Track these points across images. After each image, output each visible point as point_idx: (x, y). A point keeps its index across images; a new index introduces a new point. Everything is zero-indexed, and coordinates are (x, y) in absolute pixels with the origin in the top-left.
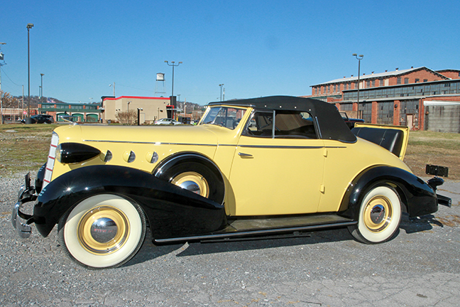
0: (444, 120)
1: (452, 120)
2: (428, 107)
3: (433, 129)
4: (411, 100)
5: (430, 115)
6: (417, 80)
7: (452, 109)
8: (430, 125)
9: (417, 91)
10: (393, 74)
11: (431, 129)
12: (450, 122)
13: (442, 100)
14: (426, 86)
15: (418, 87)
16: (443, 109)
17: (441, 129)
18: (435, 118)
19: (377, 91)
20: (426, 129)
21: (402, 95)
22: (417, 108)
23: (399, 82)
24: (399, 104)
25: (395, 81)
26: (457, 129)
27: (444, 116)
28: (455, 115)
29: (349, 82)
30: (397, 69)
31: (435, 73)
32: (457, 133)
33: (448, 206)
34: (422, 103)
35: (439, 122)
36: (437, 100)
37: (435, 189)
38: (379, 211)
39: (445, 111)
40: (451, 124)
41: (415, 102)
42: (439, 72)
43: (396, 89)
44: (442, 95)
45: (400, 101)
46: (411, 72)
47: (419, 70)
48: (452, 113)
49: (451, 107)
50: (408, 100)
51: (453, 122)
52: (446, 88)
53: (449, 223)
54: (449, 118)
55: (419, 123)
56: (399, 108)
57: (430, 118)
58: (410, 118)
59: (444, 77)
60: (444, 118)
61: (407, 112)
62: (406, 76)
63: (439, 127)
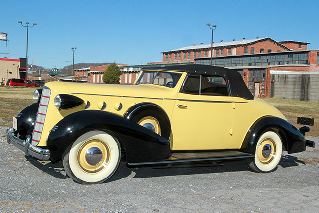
0: (287, 88)
1: (295, 88)
2: (273, 75)
3: (278, 96)
4: (259, 69)
5: (275, 83)
6: (262, 50)
7: (295, 78)
8: (275, 93)
9: (263, 61)
10: (240, 43)
11: (276, 96)
12: (293, 90)
13: (286, 70)
14: (272, 57)
15: (265, 57)
16: (287, 78)
17: (285, 96)
18: (280, 86)
19: (227, 59)
20: (272, 96)
21: (250, 64)
22: (264, 77)
23: (245, 51)
24: (248, 72)
25: (243, 51)
26: (299, 97)
27: (287, 85)
28: (297, 83)
29: (199, 50)
30: (244, 39)
31: (279, 44)
32: (299, 100)
33: (313, 147)
34: (268, 72)
35: (283, 90)
36: (281, 70)
37: (304, 135)
38: (268, 150)
39: (289, 80)
40: (294, 91)
41: (263, 71)
42: (282, 43)
43: (245, 58)
44: (286, 65)
45: (249, 69)
46: (256, 42)
47: (264, 40)
48: (295, 82)
49: (294, 76)
50: (255, 69)
51: (296, 90)
52: (289, 59)
53: (310, 163)
54: (292, 87)
55: (266, 90)
56: (247, 76)
57: (275, 86)
58: (257, 86)
59: (286, 48)
60: (288, 86)
61: (255, 81)
62: (252, 46)
63: (284, 94)
